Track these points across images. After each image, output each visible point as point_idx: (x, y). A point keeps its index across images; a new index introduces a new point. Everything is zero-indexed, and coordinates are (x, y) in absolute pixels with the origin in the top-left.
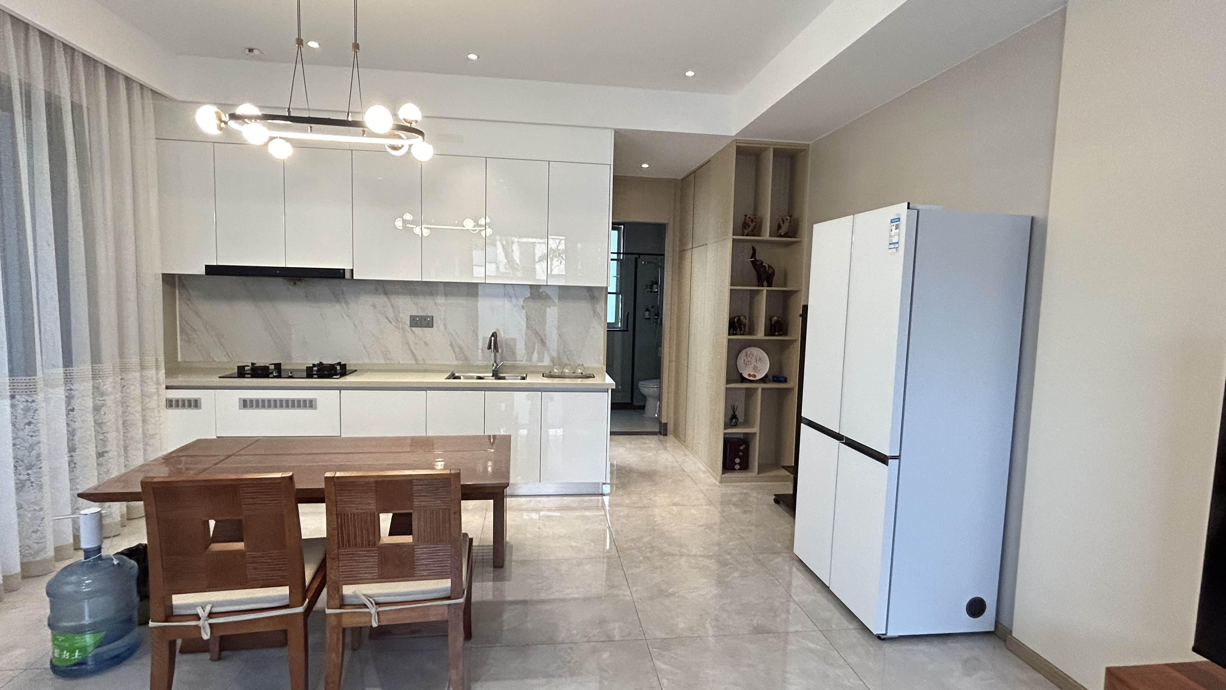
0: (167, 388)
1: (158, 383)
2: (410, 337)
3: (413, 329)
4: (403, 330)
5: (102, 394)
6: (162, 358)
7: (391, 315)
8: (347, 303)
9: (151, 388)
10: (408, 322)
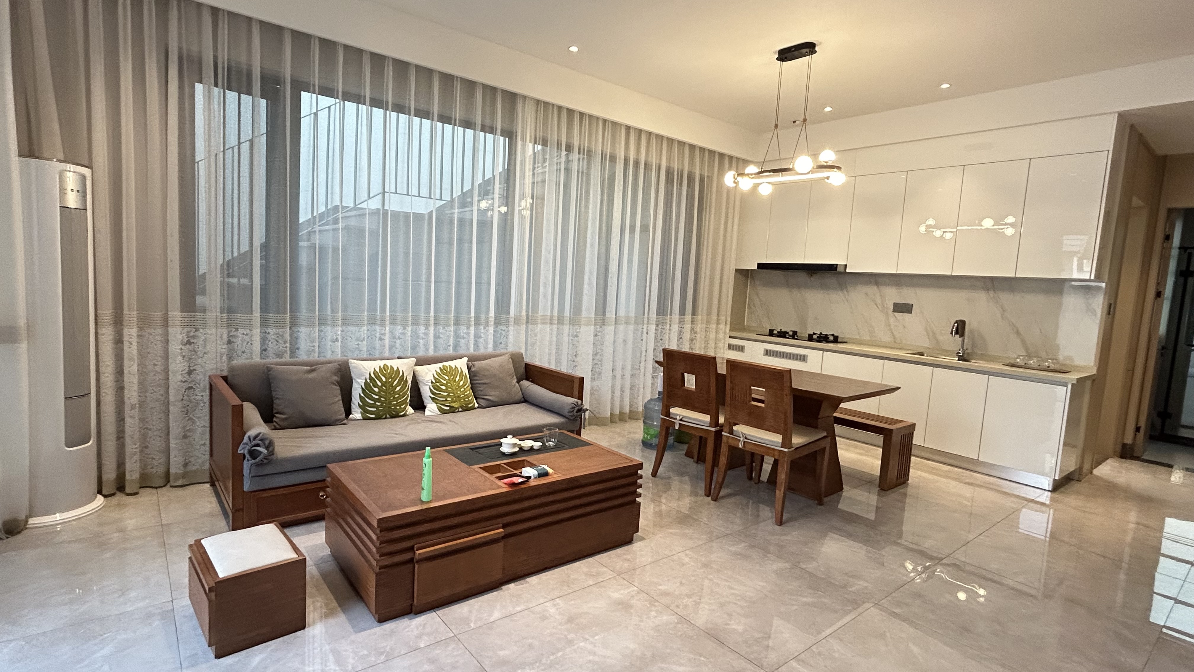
0: (730, 337)
1: (725, 333)
2: (892, 320)
3: (896, 313)
4: (887, 313)
5: (696, 333)
6: (729, 319)
7: (879, 301)
8: (847, 291)
9: (721, 335)
10: (891, 307)
